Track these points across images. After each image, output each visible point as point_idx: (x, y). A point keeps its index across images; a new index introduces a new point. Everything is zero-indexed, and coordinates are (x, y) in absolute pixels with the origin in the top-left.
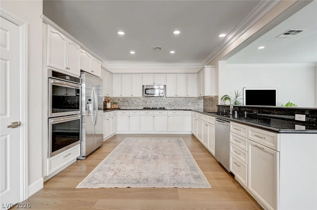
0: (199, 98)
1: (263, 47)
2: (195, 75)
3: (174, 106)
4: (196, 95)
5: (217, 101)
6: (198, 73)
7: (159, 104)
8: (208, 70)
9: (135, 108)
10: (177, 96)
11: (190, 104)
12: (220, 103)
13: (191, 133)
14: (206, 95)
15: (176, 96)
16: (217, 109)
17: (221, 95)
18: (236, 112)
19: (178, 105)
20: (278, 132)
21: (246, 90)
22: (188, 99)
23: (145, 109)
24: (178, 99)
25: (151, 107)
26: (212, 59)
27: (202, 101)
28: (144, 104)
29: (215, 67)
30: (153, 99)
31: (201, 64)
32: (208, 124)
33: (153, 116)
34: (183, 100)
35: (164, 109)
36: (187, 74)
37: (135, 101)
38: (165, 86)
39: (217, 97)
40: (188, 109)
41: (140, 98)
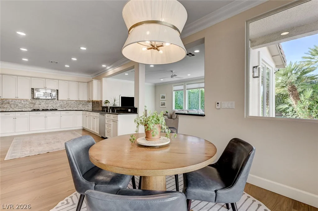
0: (89, 102)
1: (127, 74)
2: (85, 83)
3: (65, 107)
4: (86, 99)
5: (102, 104)
6: (88, 82)
7: (50, 105)
8: (95, 82)
11: (81, 106)
12: (104, 105)
13: (82, 128)
15: (68, 100)
16: (101, 109)
17: (104, 100)
19: (70, 107)
20: (118, 114)
21: (121, 97)
22: (79, 102)
23: (34, 110)
24: (69, 102)
25: (41, 109)
26: (98, 75)
27: (91, 103)
28: (32, 106)
29: (100, 81)
30: (43, 102)
32: (95, 117)
33: (45, 116)
34: (74, 103)
35: (56, 110)
36: (78, 82)
37: (20, 103)
38: (58, 90)
39: (101, 101)
40: (79, 109)
41: (27, 100)
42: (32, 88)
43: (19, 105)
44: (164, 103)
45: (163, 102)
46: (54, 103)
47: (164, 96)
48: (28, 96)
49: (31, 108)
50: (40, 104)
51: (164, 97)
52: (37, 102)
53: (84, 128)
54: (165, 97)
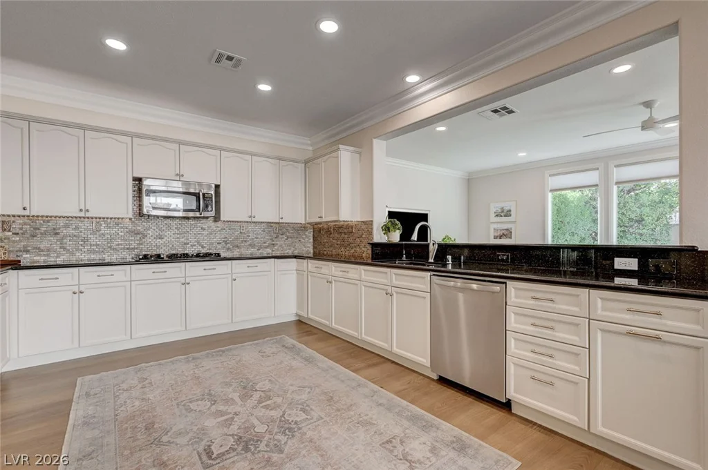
2: (299, 165)
3: (238, 247)
5: (370, 233)
6: (306, 162)
7: (192, 240)
8: (346, 155)
9: (95, 257)
10: (254, 220)
11: (281, 242)
12: (379, 237)
14: (341, 219)
15: (249, 220)
16: (370, 252)
18: (449, 257)
19: (250, 245)
21: (389, 212)
23: (146, 259)
24: (251, 227)
25: (164, 252)
28: (134, 245)
29: (360, 153)
30: (169, 227)
31: (309, 142)
33: (182, 280)
34: (264, 230)
35: (217, 257)
36: (280, 159)
37: (94, 233)
38: (217, 187)
39: (369, 224)
40: (278, 253)
41: (117, 221)
42: (136, 175)
43: (94, 239)
44: (507, 230)
45: (506, 226)
46: (205, 233)
47: (507, 209)
48: (123, 207)
49: (134, 249)
50: (161, 238)
51: (510, 211)
52: (152, 228)
53: (299, 316)
54: (513, 213)
